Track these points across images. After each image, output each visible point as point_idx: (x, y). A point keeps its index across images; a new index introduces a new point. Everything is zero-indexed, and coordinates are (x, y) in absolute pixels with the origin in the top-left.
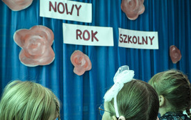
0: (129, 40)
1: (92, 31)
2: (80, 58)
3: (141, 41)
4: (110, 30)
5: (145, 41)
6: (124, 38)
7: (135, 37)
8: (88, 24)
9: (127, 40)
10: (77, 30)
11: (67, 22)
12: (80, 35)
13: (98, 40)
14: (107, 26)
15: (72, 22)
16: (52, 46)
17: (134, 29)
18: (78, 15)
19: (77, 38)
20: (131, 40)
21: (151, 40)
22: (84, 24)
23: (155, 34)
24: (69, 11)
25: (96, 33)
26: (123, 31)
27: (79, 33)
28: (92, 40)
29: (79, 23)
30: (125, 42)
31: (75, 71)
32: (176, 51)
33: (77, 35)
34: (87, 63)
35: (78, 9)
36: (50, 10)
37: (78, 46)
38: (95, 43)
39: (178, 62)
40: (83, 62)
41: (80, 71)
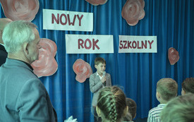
0: (129, 45)
1: (93, 40)
2: (82, 67)
3: (140, 46)
4: (110, 37)
5: (144, 45)
6: (124, 44)
7: (134, 42)
8: (90, 33)
9: (127, 46)
10: (79, 40)
11: (69, 32)
12: (81, 45)
13: (98, 48)
14: (107, 34)
15: (74, 33)
16: (55, 58)
17: (134, 35)
18: (80, 25)
19: (79, 48)
20: (131, 45)
21: (150, 44)
22: (85, 33)
23: (154, 38)
24: (72, 21)
25: (98, 41)
26: (123, 38)
27: (81, 42)
28: (94, 49)
29: (80, 33)
30: (125, 48)
31: (77, 79)
32: (174, 53)
33: (79, 44)
34: (88, 70)
35: (80, 19)
36: (53, 22)
37: (80, 54)
38: (96, 51)
39: (176, 63)
40: (85, 70)
41: (81, 79)
